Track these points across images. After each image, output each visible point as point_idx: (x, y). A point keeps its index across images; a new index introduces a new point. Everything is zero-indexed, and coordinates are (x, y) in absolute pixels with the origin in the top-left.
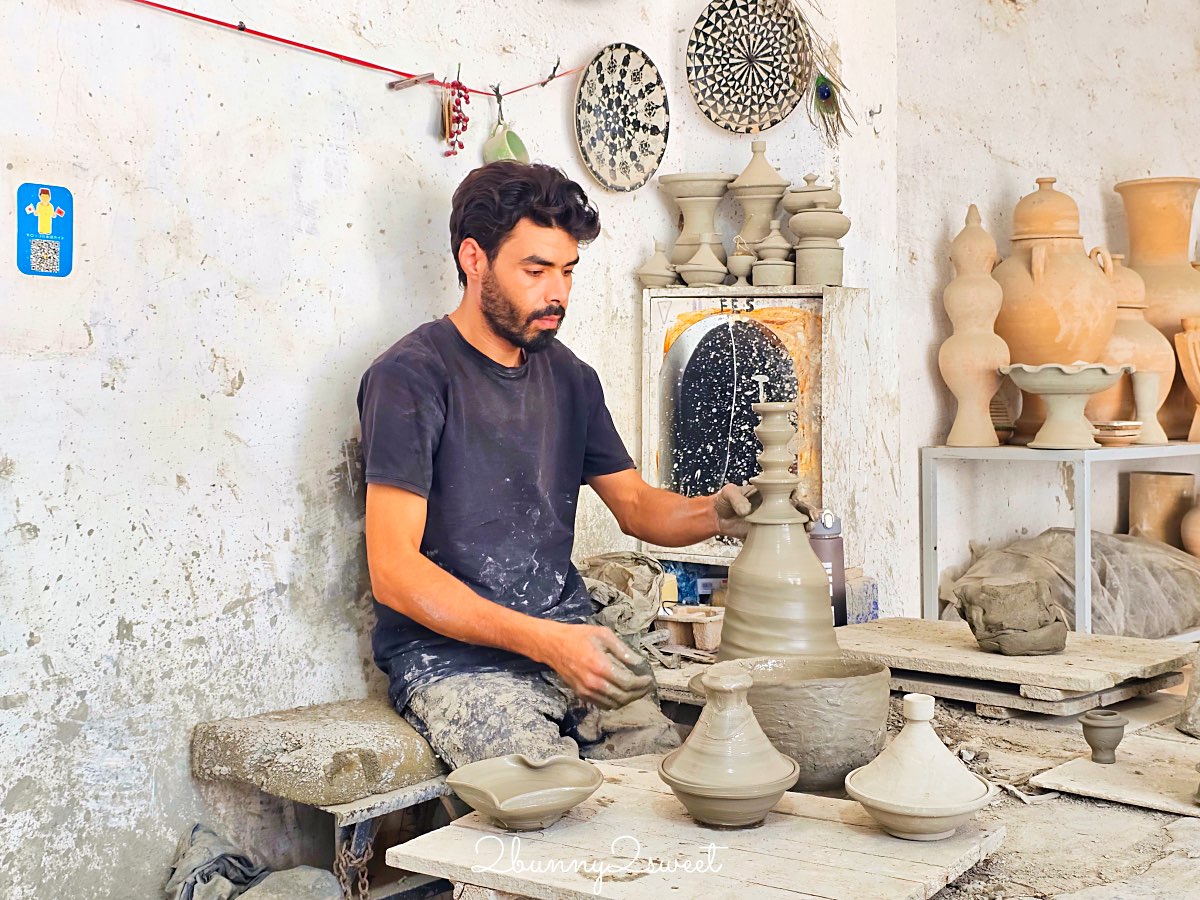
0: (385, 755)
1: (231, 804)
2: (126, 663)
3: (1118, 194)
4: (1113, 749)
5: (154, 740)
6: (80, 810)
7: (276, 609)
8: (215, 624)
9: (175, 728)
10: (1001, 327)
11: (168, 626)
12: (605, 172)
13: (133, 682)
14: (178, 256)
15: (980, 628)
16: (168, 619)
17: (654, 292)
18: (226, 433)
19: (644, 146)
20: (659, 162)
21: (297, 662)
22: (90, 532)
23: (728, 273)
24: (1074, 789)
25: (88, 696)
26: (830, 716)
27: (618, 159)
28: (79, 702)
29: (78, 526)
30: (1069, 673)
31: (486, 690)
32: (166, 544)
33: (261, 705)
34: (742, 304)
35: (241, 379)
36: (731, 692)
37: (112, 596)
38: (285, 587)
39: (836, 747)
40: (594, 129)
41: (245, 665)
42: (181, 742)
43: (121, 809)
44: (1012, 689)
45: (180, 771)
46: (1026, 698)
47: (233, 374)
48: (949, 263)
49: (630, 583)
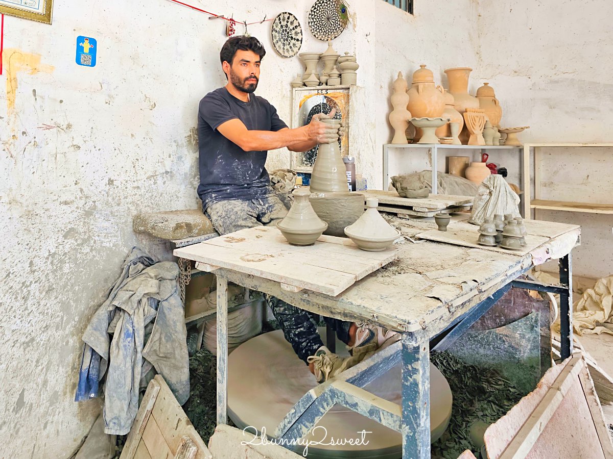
0: (195, 225)
1: (148, 241)
2: (111, 193)
3: (445, 74)
4: (446, 226)
5: (120, 218)
6: (92, 239)
7: (165, 179)
8: (143, 182)
9: (128, 215)
10: (409, 108)
11: (126, 182)
12: (281, 51)
13: (113, 199)
14: (134, 64)
15: (399, 190)
16: (126, 179)
17: (296, 89)
18: (149, 122)
19: (294, 45)
20: (299, 49)
21: (172, 196)
22: (99, 150)
23: (320, 83)
24: (432, 238)
25: (97, 203)
26: (342, 210)
27: (285, 48)
28: (93, 204)
29: (95, 147)
30: (429, 203)
31: (231, 206)
32: (127, 155)
33: (159, 209)
34: (324, 92)
35: (155, 105)
36: (302, 196)
37: (107, 171)
38: (168, 172)
39: (344, 221)
40: (277, 38)
41: (154, 196)
42: (130, 220)
43: (107, 240)
44: (410, 208)
45: (130, 229)
46: (415, 211)
47: (152, 103)
48: (392, 89)
49: (286, 177)
